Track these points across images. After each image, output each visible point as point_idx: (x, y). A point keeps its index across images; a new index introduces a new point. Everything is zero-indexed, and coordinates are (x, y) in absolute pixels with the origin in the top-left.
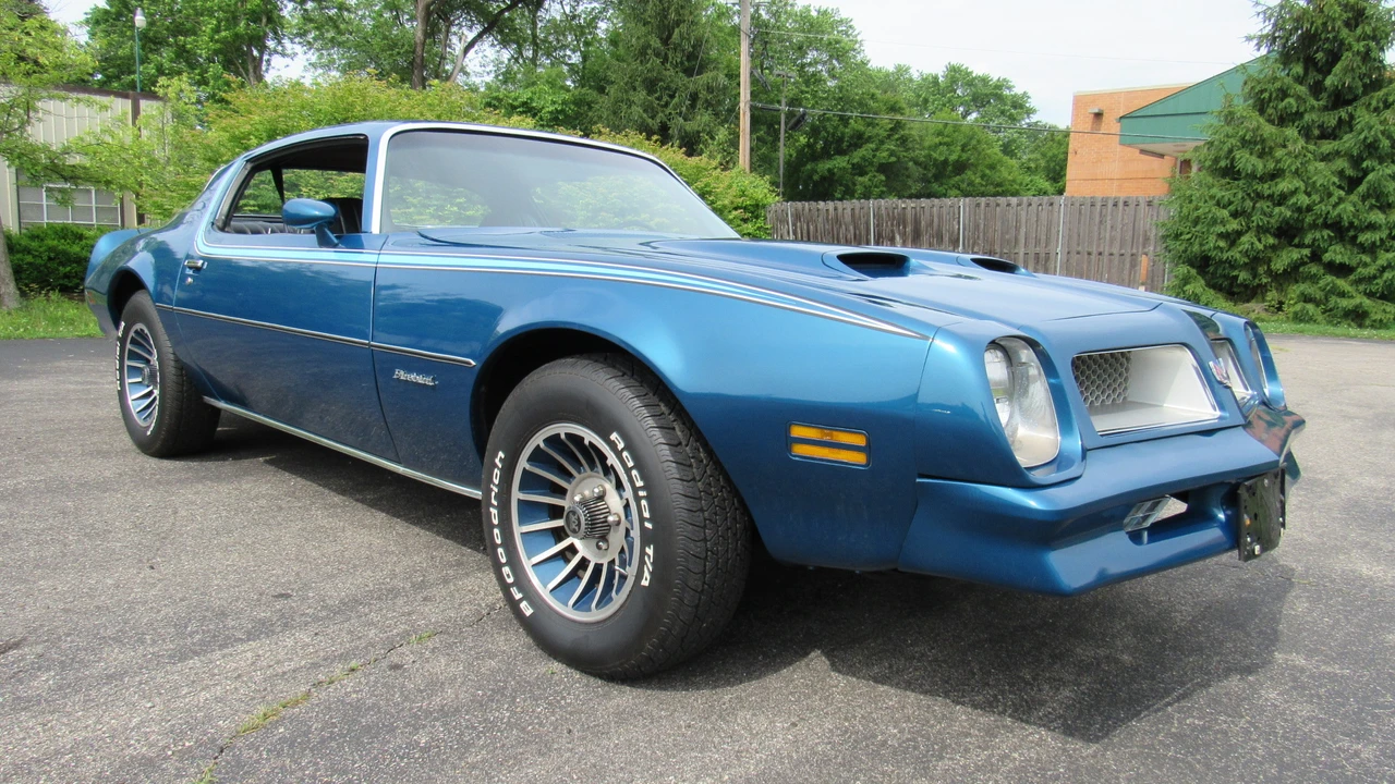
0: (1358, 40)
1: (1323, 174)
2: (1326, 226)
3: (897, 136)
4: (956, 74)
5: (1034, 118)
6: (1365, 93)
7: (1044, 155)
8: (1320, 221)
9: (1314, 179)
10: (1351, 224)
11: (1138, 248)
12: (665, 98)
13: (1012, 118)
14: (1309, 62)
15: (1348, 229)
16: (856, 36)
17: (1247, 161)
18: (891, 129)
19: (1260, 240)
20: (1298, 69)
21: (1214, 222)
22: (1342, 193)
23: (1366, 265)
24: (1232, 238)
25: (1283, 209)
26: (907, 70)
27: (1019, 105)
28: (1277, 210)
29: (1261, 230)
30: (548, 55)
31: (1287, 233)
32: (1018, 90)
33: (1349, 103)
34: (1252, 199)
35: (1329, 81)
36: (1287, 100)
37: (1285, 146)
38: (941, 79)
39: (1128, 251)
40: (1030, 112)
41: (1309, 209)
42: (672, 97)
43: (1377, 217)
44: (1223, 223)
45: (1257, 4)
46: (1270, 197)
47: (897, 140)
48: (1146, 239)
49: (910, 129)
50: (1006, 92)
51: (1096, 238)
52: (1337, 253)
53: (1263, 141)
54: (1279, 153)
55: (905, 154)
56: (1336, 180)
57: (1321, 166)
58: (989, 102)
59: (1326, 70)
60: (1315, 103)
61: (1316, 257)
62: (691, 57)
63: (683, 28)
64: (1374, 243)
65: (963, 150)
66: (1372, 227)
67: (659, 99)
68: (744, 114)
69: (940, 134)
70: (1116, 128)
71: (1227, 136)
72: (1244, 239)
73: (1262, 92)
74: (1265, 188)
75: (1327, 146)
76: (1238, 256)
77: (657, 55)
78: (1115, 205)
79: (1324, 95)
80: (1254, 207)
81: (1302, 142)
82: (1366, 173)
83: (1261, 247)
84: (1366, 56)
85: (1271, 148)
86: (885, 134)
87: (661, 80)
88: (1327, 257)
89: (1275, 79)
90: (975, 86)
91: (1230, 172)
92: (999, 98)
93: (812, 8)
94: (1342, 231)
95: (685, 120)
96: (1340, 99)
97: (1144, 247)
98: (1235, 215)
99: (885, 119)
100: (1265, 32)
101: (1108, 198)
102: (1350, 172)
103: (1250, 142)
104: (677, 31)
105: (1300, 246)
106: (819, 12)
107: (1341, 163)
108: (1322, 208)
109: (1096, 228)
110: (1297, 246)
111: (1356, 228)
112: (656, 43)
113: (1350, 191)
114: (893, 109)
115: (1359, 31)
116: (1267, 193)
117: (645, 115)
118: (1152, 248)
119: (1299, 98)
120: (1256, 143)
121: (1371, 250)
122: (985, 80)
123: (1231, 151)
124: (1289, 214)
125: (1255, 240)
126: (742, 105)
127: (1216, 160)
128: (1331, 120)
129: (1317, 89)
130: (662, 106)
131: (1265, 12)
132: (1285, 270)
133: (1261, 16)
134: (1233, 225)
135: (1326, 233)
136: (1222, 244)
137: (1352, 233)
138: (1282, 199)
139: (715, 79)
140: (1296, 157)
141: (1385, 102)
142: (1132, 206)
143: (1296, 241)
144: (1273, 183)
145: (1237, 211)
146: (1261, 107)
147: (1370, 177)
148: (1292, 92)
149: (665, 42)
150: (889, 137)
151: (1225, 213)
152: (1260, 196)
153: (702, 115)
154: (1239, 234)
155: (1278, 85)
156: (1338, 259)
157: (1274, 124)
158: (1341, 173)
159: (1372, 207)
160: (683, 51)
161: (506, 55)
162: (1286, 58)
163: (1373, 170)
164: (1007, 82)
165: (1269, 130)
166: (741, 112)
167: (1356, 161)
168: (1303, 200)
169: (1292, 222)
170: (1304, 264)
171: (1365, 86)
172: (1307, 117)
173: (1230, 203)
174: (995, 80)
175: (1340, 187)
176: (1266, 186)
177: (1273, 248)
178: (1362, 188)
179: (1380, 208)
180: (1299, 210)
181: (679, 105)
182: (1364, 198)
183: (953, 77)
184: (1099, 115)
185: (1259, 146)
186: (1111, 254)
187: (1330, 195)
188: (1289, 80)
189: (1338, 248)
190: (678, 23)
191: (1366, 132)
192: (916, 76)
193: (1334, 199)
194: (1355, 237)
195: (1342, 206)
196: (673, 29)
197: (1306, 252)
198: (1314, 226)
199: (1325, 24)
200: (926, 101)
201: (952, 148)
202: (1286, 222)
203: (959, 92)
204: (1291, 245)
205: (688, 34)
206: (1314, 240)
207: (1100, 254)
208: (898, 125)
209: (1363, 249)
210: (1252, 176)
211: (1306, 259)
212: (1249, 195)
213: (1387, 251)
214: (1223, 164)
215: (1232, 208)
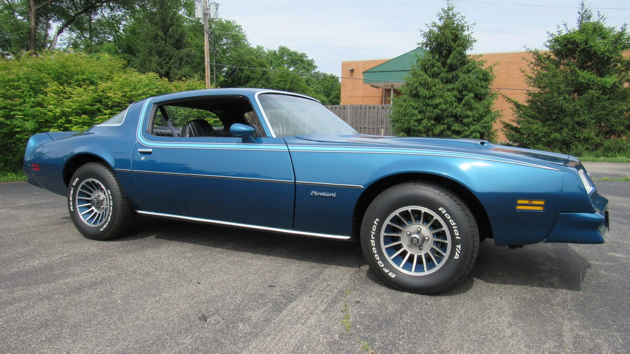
0: (458, 46)
1: (450, 96)
2: (451, 116)
3: (264, 78)
4: (283, 50)
5: (317, 70)
6: (460, 66)
7: (323, 86)
8: (450, 115)
9: (447, 98)
10: (460, 115)
11: (379, 126)
12: (167, 60)
13: (308, 70)
14: (440, 53)
15: (459, 117)
16: (243, 33)
17: (423, 91)
18: (262, 74)
19: (429, 122)
20: (437, 56)
21: (413, 115)
22: (457, 104)
23: (466, 131)
24: (419, 121)
25: (437, 110)
26: (262, 48)
27: (310, 65)
28: (435, 110)
29: (429, 118)
30: (97, 37)
31: (438, 119)
32: (310, 58)
33: (455, 69)
34: (425, 106)
35: (448, 61)
36: (434, 68)
37: (435, 86)
38: (277, 53)
39: (375, 127)
40: (315, 67)
41: (445, 110)
42: (170, 59)
43: (469, 113)
44: (416, 115)
45: (421, 31)
46: (432, 105)
47: (265, 79)
48: (382, 122)
49: (270, 74)
50: (305, 59)
51: (363, 122)
52: (456, 127)
53: (428, 84)
54: (434, 89)
55: (269, 85)
56: (454, 99)
57: (449, 93)
58: (298, 63)
59: (447, 56)
60: (445, 70)
61: (449, 128)
62: (178, 41)
63: (174, 27)
64: (468, 122)
65: (291, 84)
66: (467, 116)
67: (164, 60)
68: (207, 68)
69: (280, 76)
70: (361, 76)
71: (415, 82)
72: (424, 122)
73: (426, 65)
74: (430, 102)
75: (450, 86)
76: (422, 128)
77: (162, 39)
78: (370, 108)
79: (447, 67)
80: (426, 109)
81: (442, 85)
82: (464, 96)
83: (430, 125)
84: (461, 53)
85: (430, 87)
86: (260, 76)
87: (165, 51)
88: (453, 128)
89: (429, 60)
90: (292, 56)
91: (416, 96)
92: (302, 61)
93: (223, 19)
94: (457, 118)
95: (178, 70)
96: (452, 68)
97: (382, 125)
98: (420, 112)
99: (259, 70)
100: (424, 42)
101: (366, 105)
102: (458, 96)
103: (423, 84)
104: (171, 28)
105: (443, 124)
106: (226, 21)
107: (456, 93)
108: (451, 109)
109: (363, 118)
110: (442, 124)
111: (462, 117)
112: (161, 33)
113: (459, 103)
114: (262, 65)
115: (457, 43)
116: (430, 104)
117: (158, 67)
118: (385, 125)
119: (438, 67)
120: (425, 85)
121: (468, 125)
122: (295, 53)
123: (416, 88)
124: (439, 112)
125: (427, 122)
126: (206, 64)
127: (411, 91)
128: (450, 76)
129: (444, 64)
130: (166, 63)
131: (424, 34)
132: (438, 133)
133: (423, 36)
134: (420, 117)
135: (452, 119)
136: (416, 124)
137: (460, 119)
138: (436, 106)
139: (191, 51)
140: (440, 90)
141: (468, 70)
142: (376, 109)
143: (442, 122)
144: (432, 100)
145: (420, 111)
146: (425, 70)
147: (466, 97)
148: (436, 65)
149: (165, 33)
150: (261, 78)
151: (416, 112)
152: (428, 105)
153: (185, 68)
154: (421, 120)
155: (431, 62)
156: (457, 129)
157: (430, 77)
158: (455, 96)
159: (467, 109)
160: (174, 38)
161: (74, 35)
162: (432, 51)
163: (466, 95)
164: (305, 54)
165: (429, 80)
166: (206, 67)
167: (460, 92)
168: (444, 107)
169: (440, 115)
170: (445, 131)
171: (460, 63)
172: (442, 75)
173: (417, 108)
174: (300, 53)
175: (455, 101)
176: (430, 101)
177: (434, 125)
178: (463, 102)
179: (469, 109)
180: (442, 110)
181: (174, 63)
182: (464, 106)
183: (282, 52)
184: (352, 71)
185: (426, 86)
186: (369, 128)
187: (452, 105)
188: (434, 60)
189: (456, 124)
190: (171, 25)
191: (463, 81)
192: (266, 51)
193: (454, 106)
194: (462, 121)
195: (457, 109)
196: (169, 28)
197: (446, 126)
198: (447, 116)
199: (445, 40)
200: (271, 62)
201: (287, 83)
202: (438, 115)
203: (285, 58)
204: (440, 124)
205: (177, 31)
206: (448, 122)
207: (365, 128)
208: (264, 73)
209: (464, 125)
210: (425, 97)
211: (446, 129)
212: (424, 105)
213: (473, 125)
214: (414, 92)
215: (418, 109)
